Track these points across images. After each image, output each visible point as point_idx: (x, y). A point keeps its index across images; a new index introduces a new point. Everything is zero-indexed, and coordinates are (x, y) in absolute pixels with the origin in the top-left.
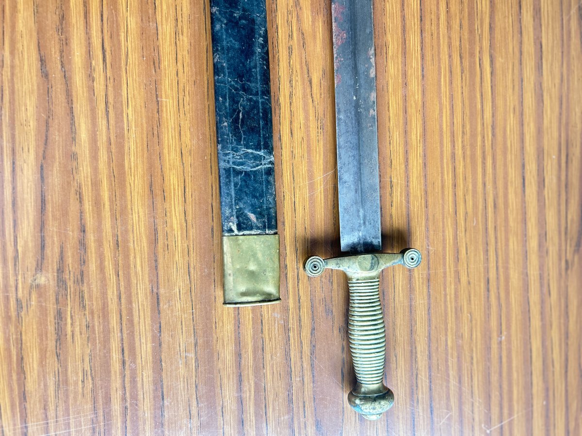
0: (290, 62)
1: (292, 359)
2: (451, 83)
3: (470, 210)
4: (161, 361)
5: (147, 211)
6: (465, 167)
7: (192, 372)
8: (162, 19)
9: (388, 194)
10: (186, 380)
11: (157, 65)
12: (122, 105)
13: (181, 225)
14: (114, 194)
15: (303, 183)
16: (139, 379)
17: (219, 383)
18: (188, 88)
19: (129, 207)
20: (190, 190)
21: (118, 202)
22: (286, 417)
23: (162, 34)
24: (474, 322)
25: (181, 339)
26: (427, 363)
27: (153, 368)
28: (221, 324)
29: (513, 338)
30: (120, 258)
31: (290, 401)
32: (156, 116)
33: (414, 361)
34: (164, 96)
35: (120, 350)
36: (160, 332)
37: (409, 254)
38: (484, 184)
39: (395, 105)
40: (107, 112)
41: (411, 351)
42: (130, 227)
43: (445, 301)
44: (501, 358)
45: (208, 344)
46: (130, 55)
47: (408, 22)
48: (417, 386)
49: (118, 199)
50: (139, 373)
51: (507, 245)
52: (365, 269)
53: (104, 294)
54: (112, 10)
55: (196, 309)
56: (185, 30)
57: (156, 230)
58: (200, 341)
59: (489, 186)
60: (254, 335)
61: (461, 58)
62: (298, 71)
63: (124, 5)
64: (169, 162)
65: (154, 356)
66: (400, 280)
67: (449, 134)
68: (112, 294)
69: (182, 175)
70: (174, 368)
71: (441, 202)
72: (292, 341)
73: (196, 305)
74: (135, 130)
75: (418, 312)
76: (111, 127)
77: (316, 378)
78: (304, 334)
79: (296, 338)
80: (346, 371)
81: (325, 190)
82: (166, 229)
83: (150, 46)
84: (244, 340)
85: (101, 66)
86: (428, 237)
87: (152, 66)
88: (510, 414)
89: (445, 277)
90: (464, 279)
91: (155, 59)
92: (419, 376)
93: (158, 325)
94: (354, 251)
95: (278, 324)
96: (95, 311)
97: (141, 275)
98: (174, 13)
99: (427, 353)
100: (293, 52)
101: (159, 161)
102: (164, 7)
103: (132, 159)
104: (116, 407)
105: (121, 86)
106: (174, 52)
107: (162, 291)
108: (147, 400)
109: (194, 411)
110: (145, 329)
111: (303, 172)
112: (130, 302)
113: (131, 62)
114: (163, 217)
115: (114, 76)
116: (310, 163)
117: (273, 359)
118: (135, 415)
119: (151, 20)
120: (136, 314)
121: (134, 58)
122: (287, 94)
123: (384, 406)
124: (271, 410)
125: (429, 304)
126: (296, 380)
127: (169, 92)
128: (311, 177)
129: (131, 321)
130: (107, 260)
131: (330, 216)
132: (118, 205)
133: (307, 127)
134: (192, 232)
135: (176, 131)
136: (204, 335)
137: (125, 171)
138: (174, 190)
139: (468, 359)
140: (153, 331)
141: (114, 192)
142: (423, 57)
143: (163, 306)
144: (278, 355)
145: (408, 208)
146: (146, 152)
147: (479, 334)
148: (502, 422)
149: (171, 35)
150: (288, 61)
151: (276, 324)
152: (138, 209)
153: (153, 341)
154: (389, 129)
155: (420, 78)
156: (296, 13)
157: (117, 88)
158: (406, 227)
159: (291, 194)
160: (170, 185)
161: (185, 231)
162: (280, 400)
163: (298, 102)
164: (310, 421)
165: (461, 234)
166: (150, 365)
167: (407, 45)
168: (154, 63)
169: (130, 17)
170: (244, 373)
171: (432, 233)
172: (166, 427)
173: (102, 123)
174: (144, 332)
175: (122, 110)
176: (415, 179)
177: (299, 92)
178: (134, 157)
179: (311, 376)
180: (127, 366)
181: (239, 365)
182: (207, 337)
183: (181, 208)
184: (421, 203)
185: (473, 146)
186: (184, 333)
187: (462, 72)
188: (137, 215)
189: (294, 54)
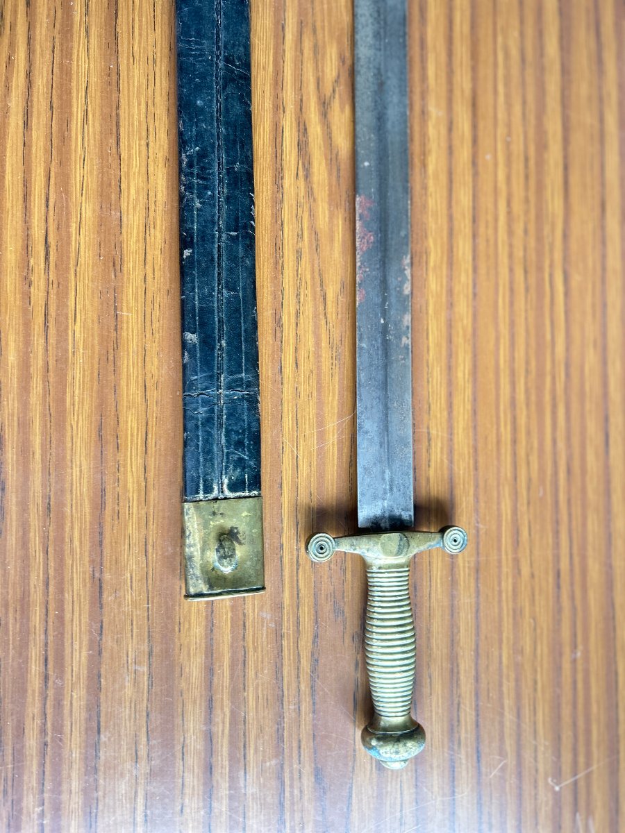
0: (297, 271)
1: (285, 680)
2: (512, 304)
3: (535, 475)
4: (99, 676)
5: (92, 464)
6: (528, 417)
7: (143, 693)
8: (128, 207)
9: (424, 450)
10: (133, 705)
11: (118, 267)
12: (67, 318)
13: (139, 485)
14: (49, 440)
15: (309, 430)
16: (66, 703)
17: (180, 710)
18: (158, 299)
19: (68, 457)
20: (154, 437)
21: (53, 451)
22: (274, 762)
23: (128, 226)
24: (538, 631)
25: (130, 646)
26: (473, 687)
27: (88, 688)
28: (187, 626)
29: (593, 655)
30: (51, 528)
31: (280, 739)
32: (113, 334)
33: (455, 685)
34: (125, 308)
35: (42, 659)
36: (101, 634)
37: (451, 534)
38: (554, 441)
39: (436, 332)
40: (46, 327)
41: (452, 671)
42: (67, 485)
43: (500, 601)
44: (575, 682)
45: (167, 654)
46: (82, 253)
47: (456, 223)
48: (459, 721)
49: (53, 446)
50: (68, 693)
51: (584, 525)
52: (389, 553)
53: (25, 578)
54: (61, 192)
55: (153, 603)
56: (158, 222)
57: (103, 490)
58: (157, 649)
59: (561, 445)
60: (232, 643)
61: (526, 272)
62: (309, 283)
63: (78, 187)
64: (127, 398)
65: (90, 670)
66: (438, 570)
67: (507, 372)
68: (36, 579)
69: (145, 416)
70: (117, 686)
71: (495, 462)
72: (286, 652)
73: (153, 597)
74: (83, 353)
75: (462, 614)
76: (50, 348)
77: (317, 706)
78: (302, 643)
79: (292, 647)
80: (360, 696)
81: (340, 441)
82: (117, 489)
83: (109, 241)
84: (219, 648)
85: (42, 266)
86: (477, 511)
87: (112, 269)
88: (588, 764)
89: (500, 567)
90: (525, 570)
91: (116, 259)
92: (462, 706)
93: (99, 625)
94: (375, 528)
95: (267, 629)
96: (11, 602)
97: (78, 553)
98: (145, 200)
99: (473, 673)
100: (302, 256)
101: (113, 396)
102: (133, 191)
103: (77, 392)
104: (32, 742)
105: (67, 294)
106: (142, 252)
107: (107, 576)
108: (76, 733)
109: (143, 752)
110: (80, 629)
111: (311, 416)
112: (61, 591)
113: (83, 262)
114: (115, 472)
115: (58, 280)
116: (320, 404)
117: (258, 679)
118: (58, 756)
119: (113, 207)
120: (68, 607)
121: (87, 256)
122: (293, 311)
123: (411, 749)
124: (252, 752)
125: (478, 604)
126: (289, 708)
127: (132, 303)
128: (321, 423)
129: (60, 619)
130: (32, 530)
131: (345, 477)
132: (54, 454)
133: (318, 356)
134: (153, 494)
135: (140, 357)
136: (162, 641)
137: (66, 409)
138: (132, 435)
139: (530, 683)
140: (90, 632)
141: (48, 437)
142: (475, 269)
143: (108, 597)
144: (266, 672)
145: (451, 470)
146: (96, 383)
147: (546, 650)
148: (575, 774)
149: (138, 228)
150: (296, 268)
151: (265, 628)
152: (80, 460)
153: (90, 648)
154: (428, 363)
155: (471, 296)
156: (308, 205)
157: (63, 294)
158: (447, 496)
159: (293, 446)
160: (127, 430)
161: (143, 493)
162: (266, 737)
163: (307, 324)
164: (308, 769)
165: (523, 508)
166: (83, 682)
167: (455, 253)
168: (114, 263)
169: (86, 203)
170: (217, 697)
171: (482, 504)
172: (101, 773)
173: (38, 341)
174: (78, 634)
175: (67, 326)
176: (460, 431)
177: (308, 309)
178: (79, 389)
179: (311, 703)
180: (50, 683)
181: (210, 685)
182: (166, 643)
183: (140, 461)
184: (469, 463)
185: (540, 389)
186: (134, 637)
187: (527, 289)
188: (78, 469)
189: (303, 260)
